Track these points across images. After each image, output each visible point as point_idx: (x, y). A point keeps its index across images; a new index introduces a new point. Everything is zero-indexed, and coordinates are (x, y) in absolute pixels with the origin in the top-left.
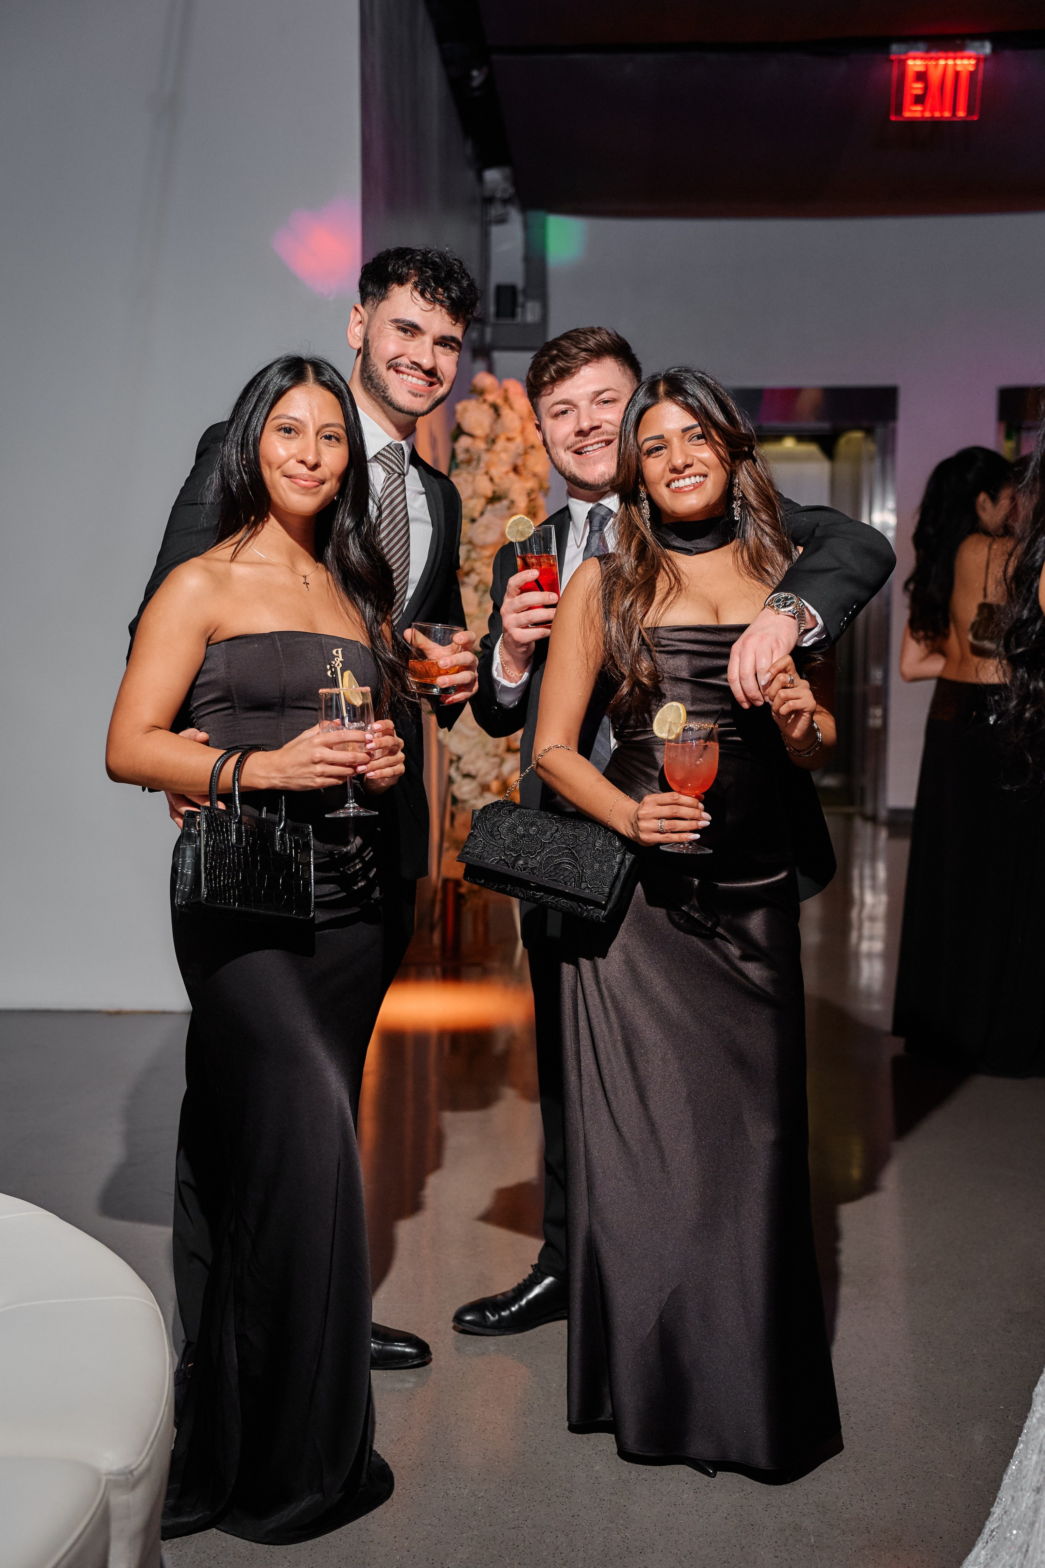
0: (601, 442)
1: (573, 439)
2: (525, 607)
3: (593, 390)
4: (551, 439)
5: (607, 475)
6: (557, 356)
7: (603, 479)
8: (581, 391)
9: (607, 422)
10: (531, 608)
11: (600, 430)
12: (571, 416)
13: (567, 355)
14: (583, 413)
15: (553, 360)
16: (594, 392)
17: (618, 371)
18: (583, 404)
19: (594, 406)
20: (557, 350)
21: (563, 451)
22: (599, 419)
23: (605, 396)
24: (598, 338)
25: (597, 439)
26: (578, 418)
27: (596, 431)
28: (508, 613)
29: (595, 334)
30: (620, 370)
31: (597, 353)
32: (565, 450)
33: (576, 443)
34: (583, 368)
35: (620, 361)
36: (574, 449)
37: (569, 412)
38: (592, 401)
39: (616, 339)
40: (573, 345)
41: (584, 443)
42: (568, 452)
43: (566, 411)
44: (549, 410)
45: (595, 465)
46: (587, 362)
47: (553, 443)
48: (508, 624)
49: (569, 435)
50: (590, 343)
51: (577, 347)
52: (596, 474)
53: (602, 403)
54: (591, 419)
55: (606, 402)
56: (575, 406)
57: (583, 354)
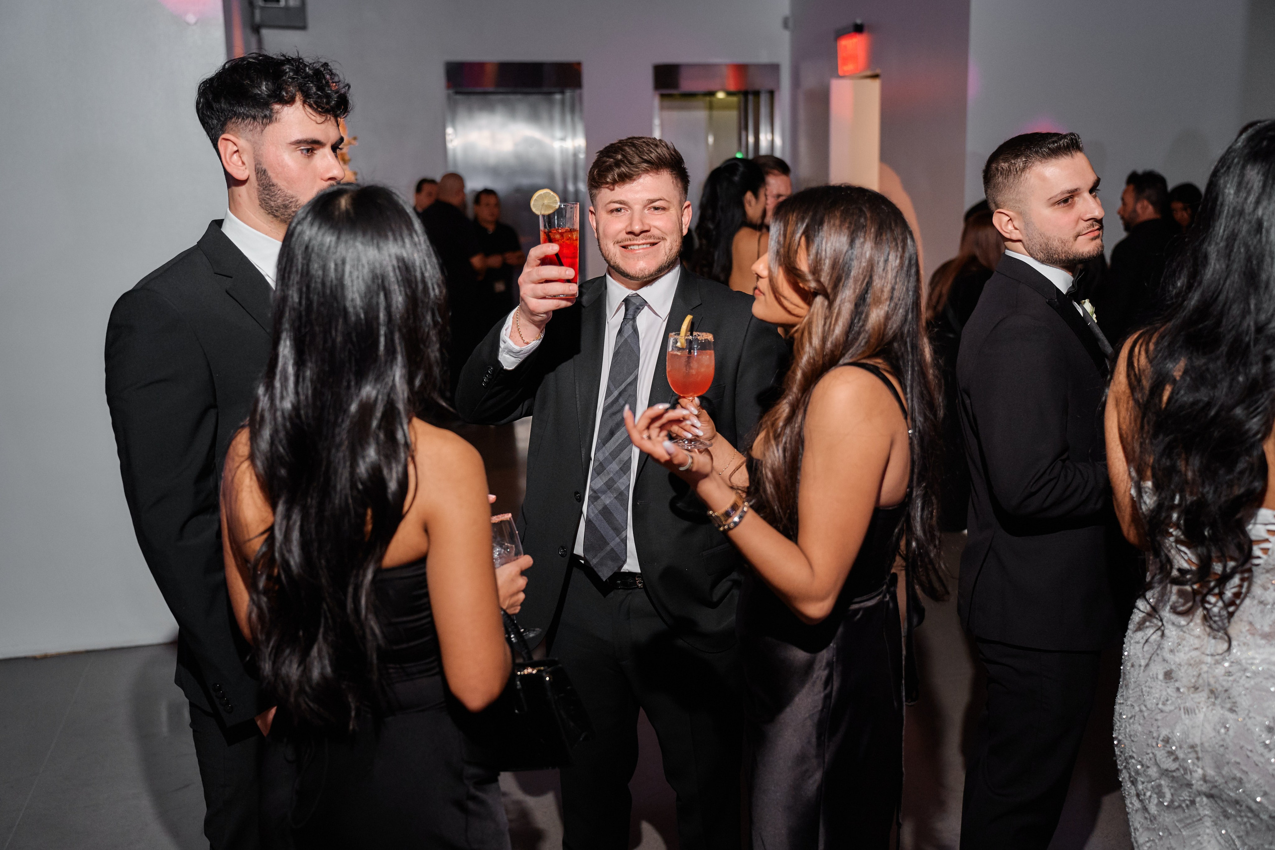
0: (647, 244)
1: (623, 235)
2: (542, 279)
3: (648, 198)
4: (604, 231)
5: (647, 270)
6: (621, 161)
7: (643, 273)
8: (638, 196)
9: (655, 227)
10: (547, 281)
11: (648, 234)
12: (624, 217)
13: (631, 163)
14: (637, 216)
15: (618, 164)
16: (649, 200)
17: (671, 184)
18: (637, 208)
19: (646, 211)
20: (623, 155)
21: (612, 244)
22: (649, 225)
23: (656, 204)
24: (659, 151)
25: (644, 241)
26: (631, 219)
27: (645, 234)
28: (525, 282)
29: (658, 148)
30: (673, 182)
31: (656, 165)
32: (614, 243)
33: (626, 240)
34: (643, 176)
35: (674, 174)
36: (622, 244)
37: (623, 211)
38: (645, 207)
39: (673, 153)
40: (637, 154)
41: (632, 242)
42: (616, 245)
43: (621, 209)
44: (606, 206)
45: (638, 261)
46: (646, 171)
47: (605, 235)
48: (524, 294)
49: (620, 232)
50: (653, 155)
51: (641, 158)
52: (638, 268)
53: (652, 209)
54: (643, 224)
55: (656, 208)
56: (630, 208)
57: (645, 165)
